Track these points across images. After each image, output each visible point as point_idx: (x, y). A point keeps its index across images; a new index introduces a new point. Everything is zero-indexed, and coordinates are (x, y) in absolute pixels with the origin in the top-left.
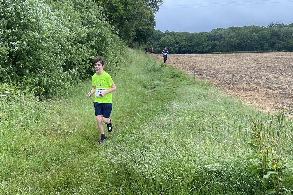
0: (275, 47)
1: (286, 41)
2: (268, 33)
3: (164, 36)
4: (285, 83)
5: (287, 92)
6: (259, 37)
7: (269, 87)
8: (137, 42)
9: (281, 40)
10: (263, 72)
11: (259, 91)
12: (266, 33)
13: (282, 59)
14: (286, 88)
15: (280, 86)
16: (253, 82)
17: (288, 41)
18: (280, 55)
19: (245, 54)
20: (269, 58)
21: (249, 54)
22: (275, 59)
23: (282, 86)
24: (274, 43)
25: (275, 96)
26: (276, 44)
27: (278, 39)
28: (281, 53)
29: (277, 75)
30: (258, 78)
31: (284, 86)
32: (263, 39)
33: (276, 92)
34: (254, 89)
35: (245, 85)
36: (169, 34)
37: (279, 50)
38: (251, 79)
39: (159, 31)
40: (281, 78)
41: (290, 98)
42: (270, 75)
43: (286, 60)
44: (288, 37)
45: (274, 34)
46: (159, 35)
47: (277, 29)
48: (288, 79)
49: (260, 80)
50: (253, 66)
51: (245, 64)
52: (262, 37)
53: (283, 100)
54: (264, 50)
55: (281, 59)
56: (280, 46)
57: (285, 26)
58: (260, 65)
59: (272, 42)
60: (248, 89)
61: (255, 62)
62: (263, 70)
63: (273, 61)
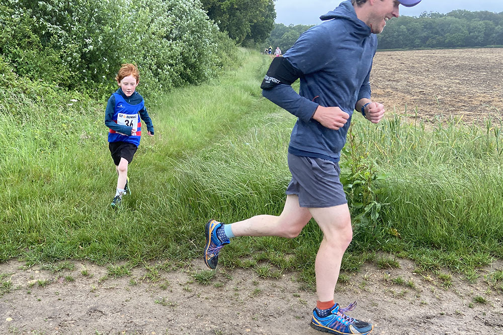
0: (428, 43)
1: (442, 36)
2: (419, 25)
3: (288, 32)
4: (429, 86)
5: (430, 97)
6: (408, 30)
7: (409, 93)
8: (252, 40)
9: (436, 33)
11: (394, 97)
12: (417, 25)
13: (433, 58)
14: (429, 93)
15: (422, 90)
16: (389, 86)
17: (445, 36)
18: (431, 53)
19: (389, 53)
20: (418, 56)
21: (392, 53)
22: (424, 58)
23: (424, 91)
24: (427, 38)
25: (412, 103)
26: (430, 39)
27: (432, 33)
28: (434, 51)
29: (422, 77)
30: (397, 81)
31: (428, 90)
32: (413, 32)
33: (415, 97)
34: (389, 94)
35: (379, 90)
36: (294, 28)
37: (433, 46)
38: (388, 83)
39: (282, 25)
40: (426, 81)
41: (430, 105)
42: (413, 78)
43: (437, 58)
44: (445, 30)
45: (428, 26)
46: (281, 30)
47: (432, 20)
48: (434, 82)
49: (399, 84)
50: (394, 66)
51: (385, 65)
52: (413, 30)
53: (422, 107)
54: (415, 47)
56: (435, 42)
57: (441, 16)
58: (403, 65)
59: (425, 36)
60: (381, 95)
61: (398, 61)
62: (406, 72)
63: (421, 60)
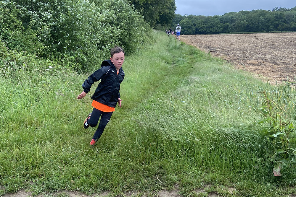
0: (278, 28)
1: (288, 23)
2: (272, 16)
3: (183, 19)
4: (288, 59)
5: (290, 67)
6: (265, 19)
7: (274, 63)
8: (160, 25)
9: (284, 22)
10: (269, 49)
11: (265, 66)
12: (271, 16)
14: (289, 63)
15: (284, 61)
16: (260, 58)
17: (290, 23)
18: (283, 35)
19: (254, 35)
20: (274, 37)
21: (257, 35)
22: (279, 39)
25: (279, 70)
26: (280, 25)
27: (281, 21)
28: (284, 34)
29: (281, 52)
30: (265, 55)
31: (288, 61)
32: (268, 21)
33: (280, 66)
34: (261, 64)
35: (254, 61)
36: (188, 17)
37: (282, 30)
38: (258, 56)
39: (179, 15)
40: (284, 54)
41: (292, 72)
42: (275, 52)
43: (288, 39)
44: (290, 19)
45: (278, 17)
46: (179, 18)
47: (281, 13)
48: (291, 55)
50: (260, 44)
51: (254, 43)
52: (268, 19)
53: (286, 73)
54: (269, 31)
55: (284, 38)
56: (283, 28)
57: (287, 10)
58: (266, 43)
59: (277, 24)
60: (256, 64)
61: (262, 41)
62: (269, 48)
63: (278, 40)
